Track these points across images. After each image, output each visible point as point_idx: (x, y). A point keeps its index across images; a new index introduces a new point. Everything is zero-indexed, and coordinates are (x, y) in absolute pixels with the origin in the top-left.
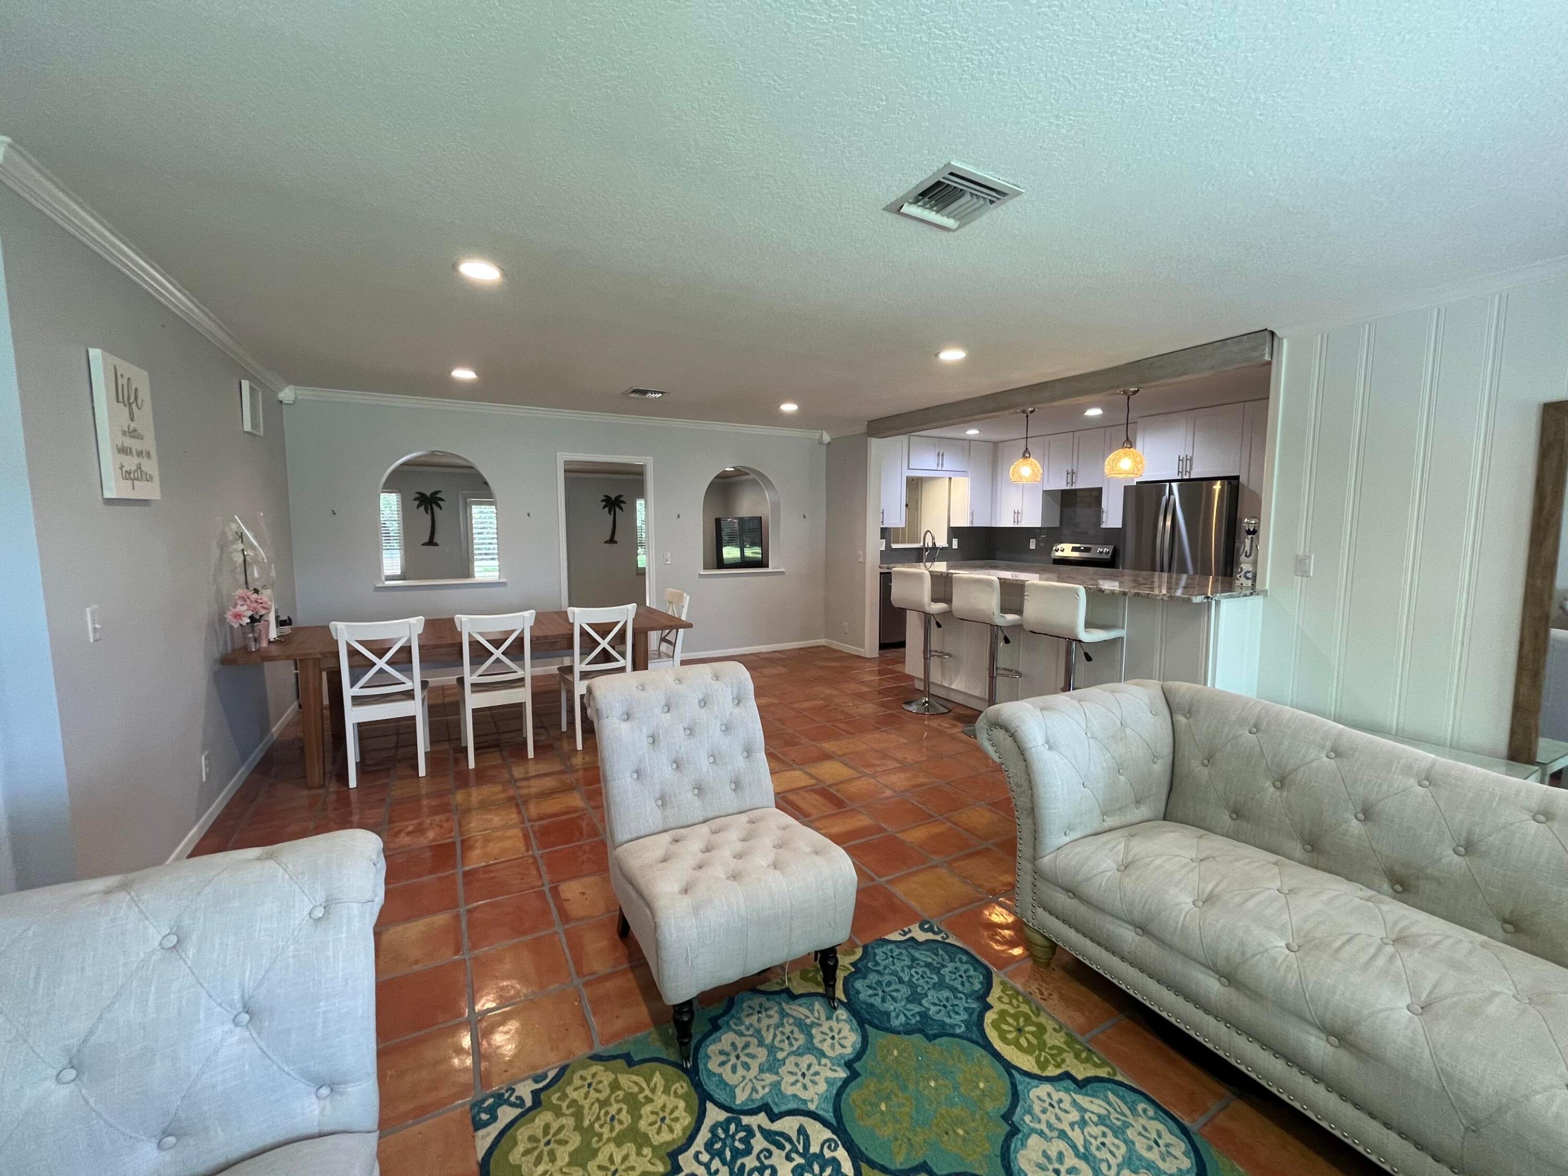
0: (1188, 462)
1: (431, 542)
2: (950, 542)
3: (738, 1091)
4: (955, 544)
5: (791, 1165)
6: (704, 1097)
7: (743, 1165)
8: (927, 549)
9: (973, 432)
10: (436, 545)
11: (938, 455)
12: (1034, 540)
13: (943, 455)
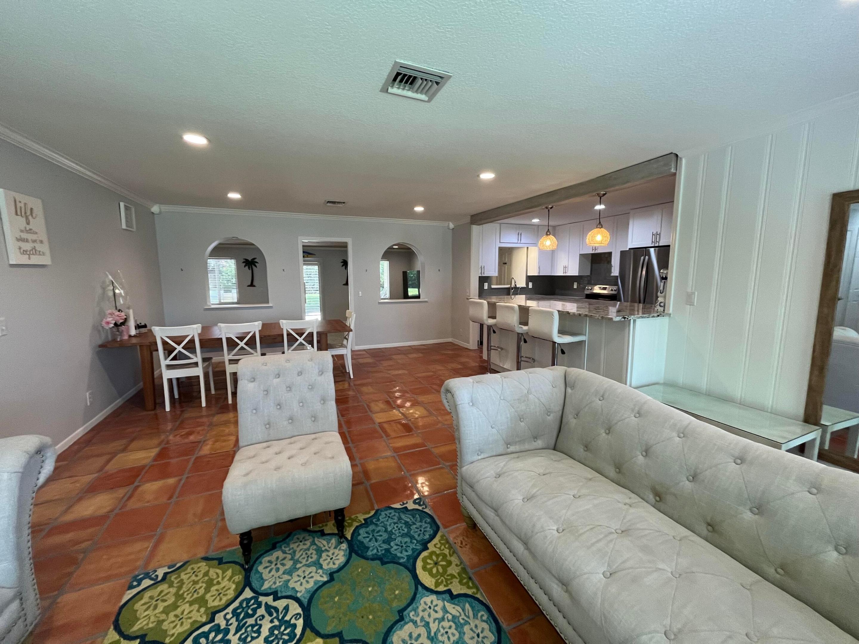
0: (658, 236)
1: (252, 285)
2: (527, 284)
3: (266, 583)
4: (530, 285)
5: (271, 625)
6: (247, 583)
7: (246, 622)
8: (512, 288)
9: (536, 221)
10: (254, 286)
11: (518, 234)
12: (576, 283)
13: (521, 234)
